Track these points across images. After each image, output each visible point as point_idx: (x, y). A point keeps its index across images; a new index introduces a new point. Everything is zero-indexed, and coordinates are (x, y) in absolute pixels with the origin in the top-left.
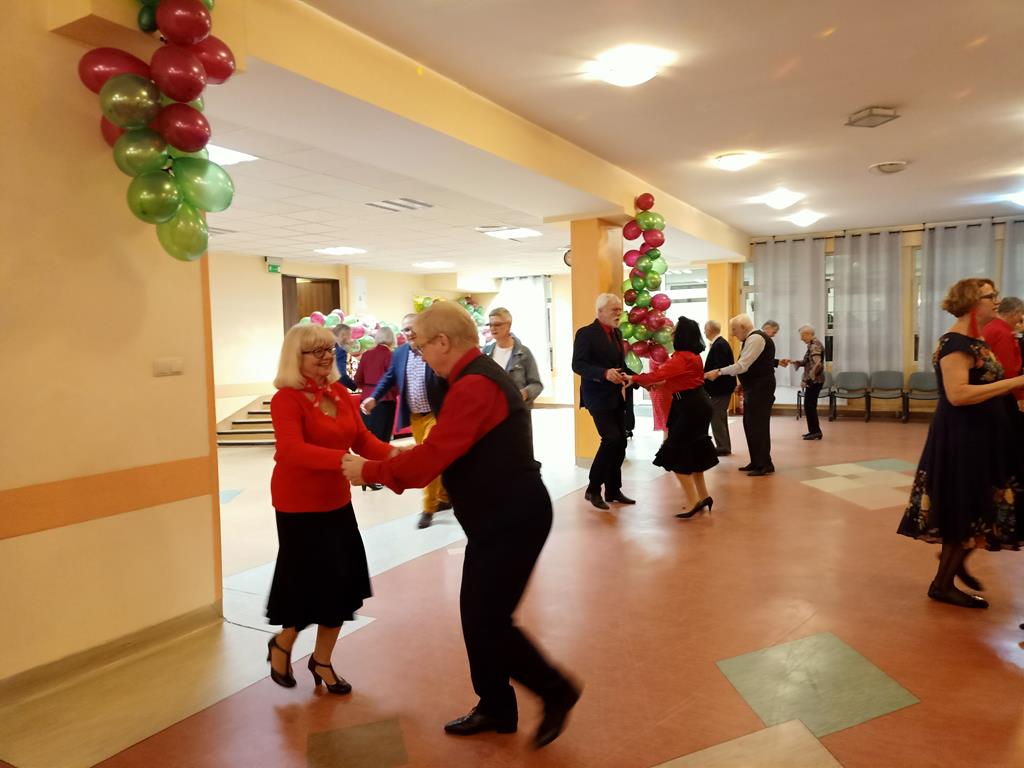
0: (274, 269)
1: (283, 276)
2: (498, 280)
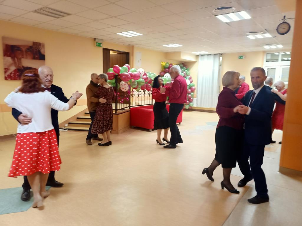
0: (99, 45)
1: (104, 49)
2: (197, 56)
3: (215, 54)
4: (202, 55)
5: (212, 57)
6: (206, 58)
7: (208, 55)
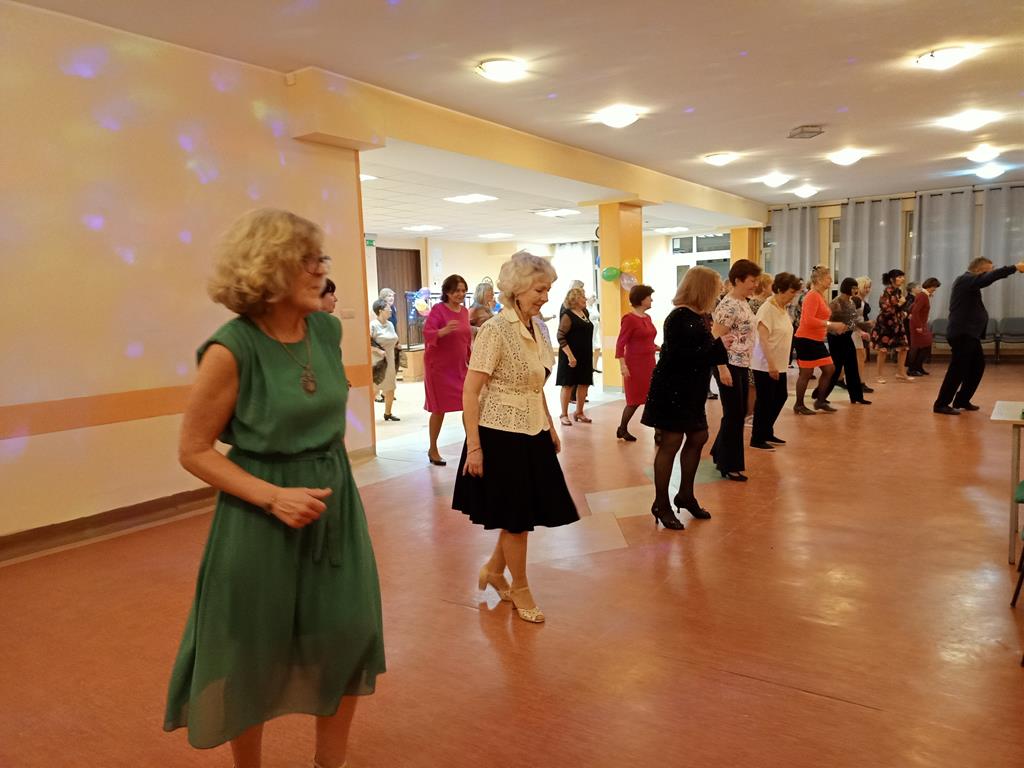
0: (370, 243)
1: (377, 248)
2: (553, 245)
3: (584, 242)
4: (561, 244)
5: (579, 248)
6: (568, 248)
7: (572, 243)
